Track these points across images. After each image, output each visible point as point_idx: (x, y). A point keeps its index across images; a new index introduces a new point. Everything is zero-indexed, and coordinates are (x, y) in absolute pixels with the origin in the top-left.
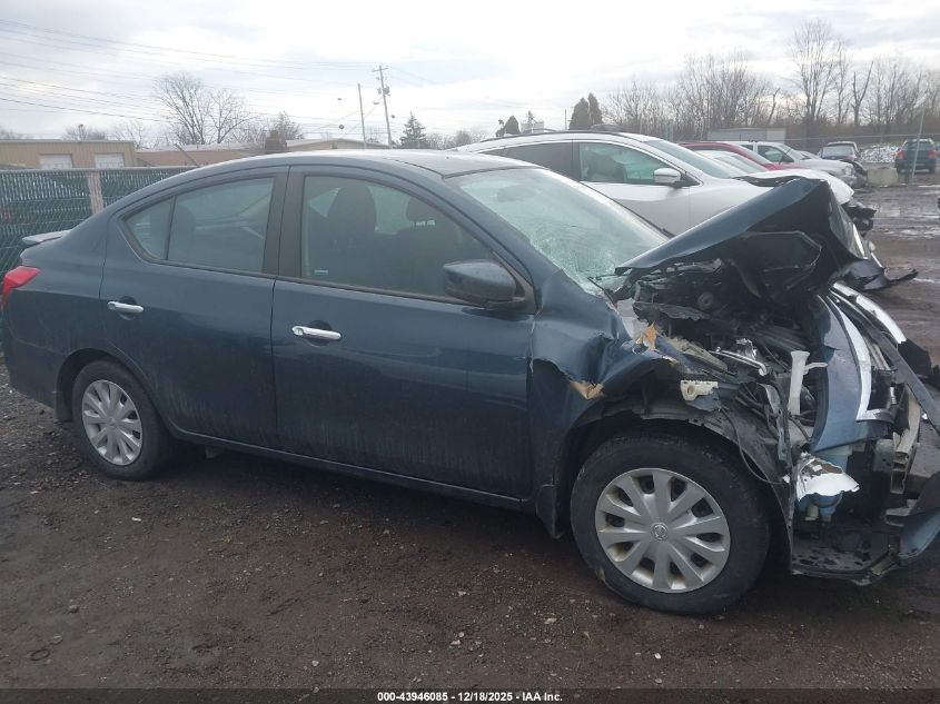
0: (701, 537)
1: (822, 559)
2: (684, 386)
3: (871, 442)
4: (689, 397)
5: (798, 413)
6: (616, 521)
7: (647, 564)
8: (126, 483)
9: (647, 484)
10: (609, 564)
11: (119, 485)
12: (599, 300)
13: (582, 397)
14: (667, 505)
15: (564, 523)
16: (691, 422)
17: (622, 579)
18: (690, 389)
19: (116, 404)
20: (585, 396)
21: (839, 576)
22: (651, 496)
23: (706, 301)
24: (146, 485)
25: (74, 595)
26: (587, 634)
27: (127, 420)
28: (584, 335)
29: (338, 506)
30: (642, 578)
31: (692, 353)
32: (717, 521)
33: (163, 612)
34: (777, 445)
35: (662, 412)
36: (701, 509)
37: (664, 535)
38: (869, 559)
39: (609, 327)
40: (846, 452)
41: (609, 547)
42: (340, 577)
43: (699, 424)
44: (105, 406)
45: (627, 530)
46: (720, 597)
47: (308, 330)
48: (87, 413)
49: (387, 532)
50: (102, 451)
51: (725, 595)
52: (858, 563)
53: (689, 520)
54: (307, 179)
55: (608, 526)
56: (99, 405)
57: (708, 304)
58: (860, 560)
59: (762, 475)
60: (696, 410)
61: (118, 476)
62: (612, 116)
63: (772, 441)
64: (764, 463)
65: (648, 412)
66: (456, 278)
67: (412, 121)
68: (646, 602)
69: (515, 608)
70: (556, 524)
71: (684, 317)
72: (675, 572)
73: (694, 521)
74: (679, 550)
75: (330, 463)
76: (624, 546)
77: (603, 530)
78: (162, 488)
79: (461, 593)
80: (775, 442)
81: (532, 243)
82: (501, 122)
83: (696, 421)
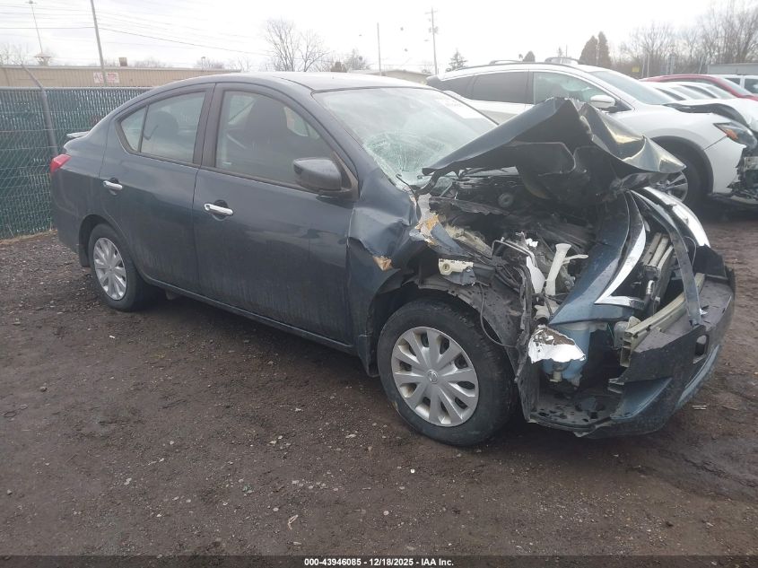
0: (461, 384)
1: (558, 414)
2: (441, 264)
3: (612, 322)
4: (445, 272)
5: (553, 294)
6: (406, 366)
7: (426, 402)
8: (118, 313)
9: (424, 339)
10: (401, 400)
11: (113, 313)
12: (405, 194)
13: (380, 268)
14: (437, 356)
15: (374, 365)
16: (449, 293)
17: (409, 412)
18: (446, 266)
19: (112, 256)
20: (382, 268)
21: (566, 428)
22: (427, 349)
23: (506, 200)
24: (129, 315)
25: (48, 381)
26: (370, 448)
27: (118, 268)
28: (389, 220)
29: (248, 341)
30: (423, 412)
31: (463, 239)
32: (470, 374)
33: (96, 398)
34: (520, 316)
35: (431, 284)
36: (460, 362)
37: (435, 381)
38: (596, 418)
39: (408, 215)
40: (582, 328)
41: (402, 386)
42: (221, 389)
43: (454, 295)
44: (106, 255)
45: (413, 374)
46: (473, 433)
47: (213, 207)
48: (97, 261)
49: (271, 362)
50: (106, 289)
51: (477, 433)
52: (586, 420)
53: (451, 370)
54: (227, 93)
55: (401, 370)
56: (103, 255)
57: (507, 203)
58: (588, 418)
59: (497, 339)
60: (451, 284)
61: (114, 307)
62: (631, 52)
63: (516, 314)
64: (502, 330)
65: (422, 282)
66: (299, 170)
67: (456, 55)
68: (424, 431)
69: (331, 424)
70: (369, 366)
71: (476, 211)
72: (444, 409)
73: (455, 370)
74: (447, 394)
75: (233, 308)
76: (412, 386)
77: (398, 373)
78: (138, 317)
79: (297, 410)
80: (520, 314)
81: (365, 146)
82: (520, 56)
83: (453, 292)
